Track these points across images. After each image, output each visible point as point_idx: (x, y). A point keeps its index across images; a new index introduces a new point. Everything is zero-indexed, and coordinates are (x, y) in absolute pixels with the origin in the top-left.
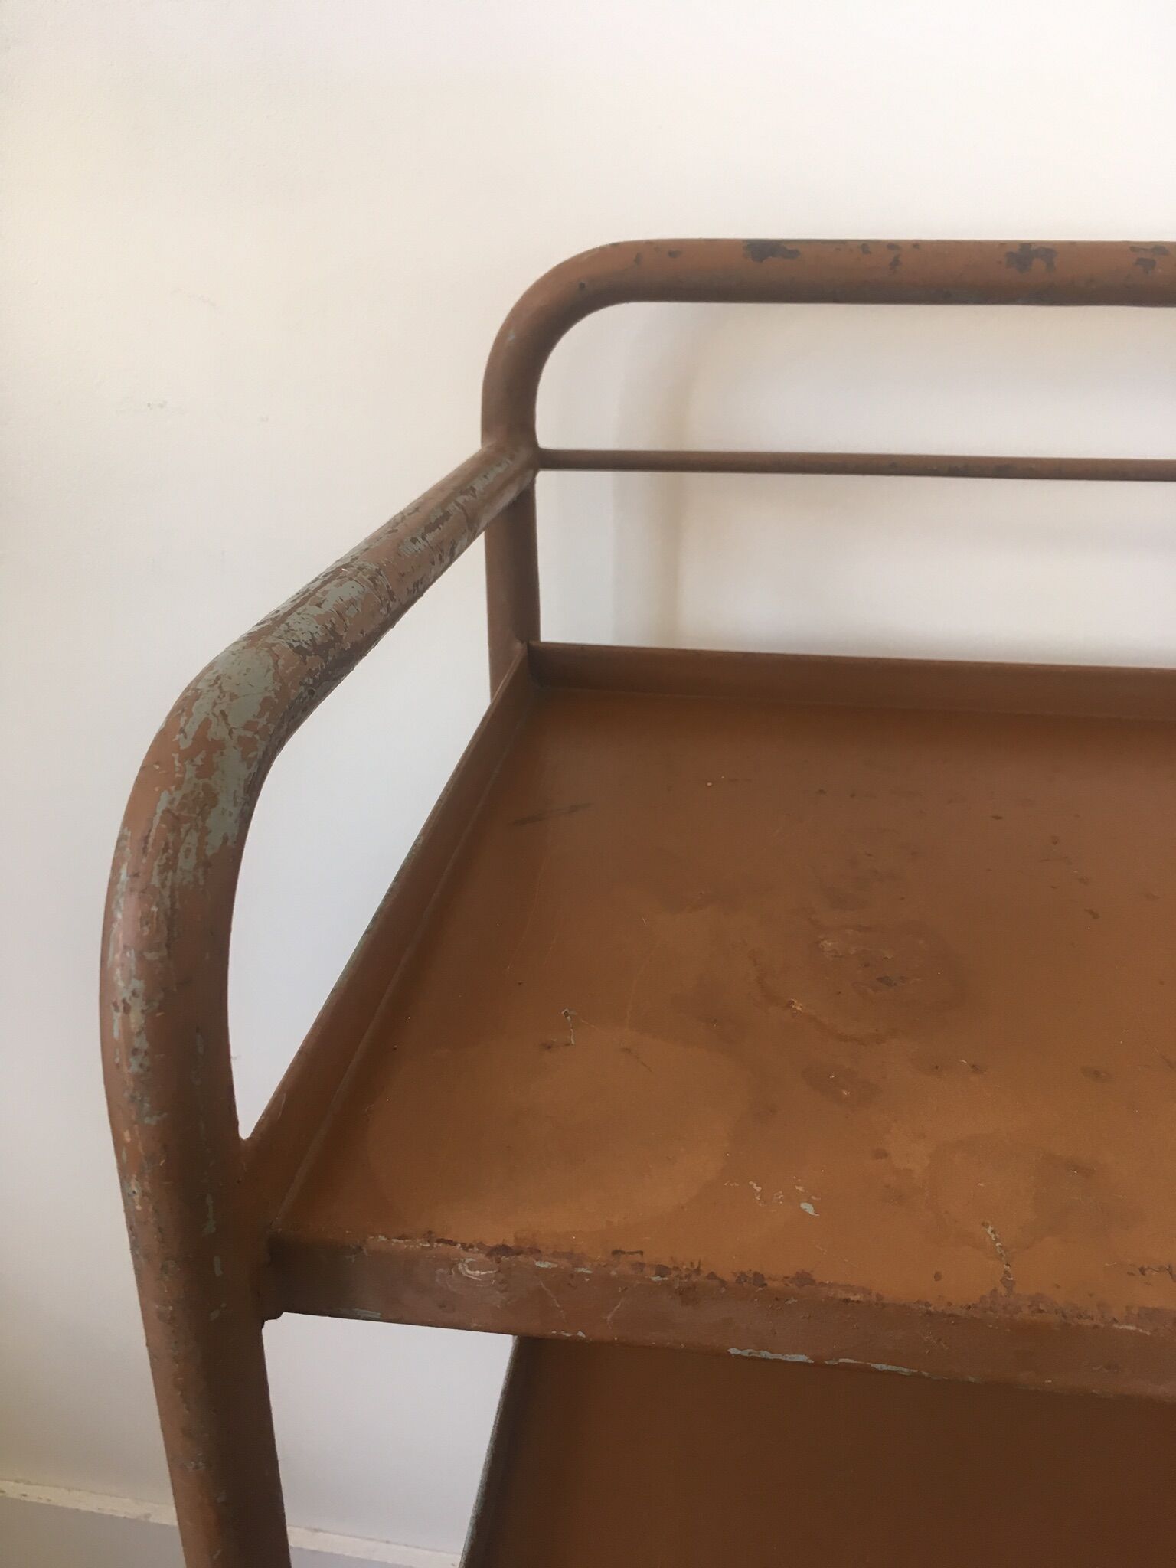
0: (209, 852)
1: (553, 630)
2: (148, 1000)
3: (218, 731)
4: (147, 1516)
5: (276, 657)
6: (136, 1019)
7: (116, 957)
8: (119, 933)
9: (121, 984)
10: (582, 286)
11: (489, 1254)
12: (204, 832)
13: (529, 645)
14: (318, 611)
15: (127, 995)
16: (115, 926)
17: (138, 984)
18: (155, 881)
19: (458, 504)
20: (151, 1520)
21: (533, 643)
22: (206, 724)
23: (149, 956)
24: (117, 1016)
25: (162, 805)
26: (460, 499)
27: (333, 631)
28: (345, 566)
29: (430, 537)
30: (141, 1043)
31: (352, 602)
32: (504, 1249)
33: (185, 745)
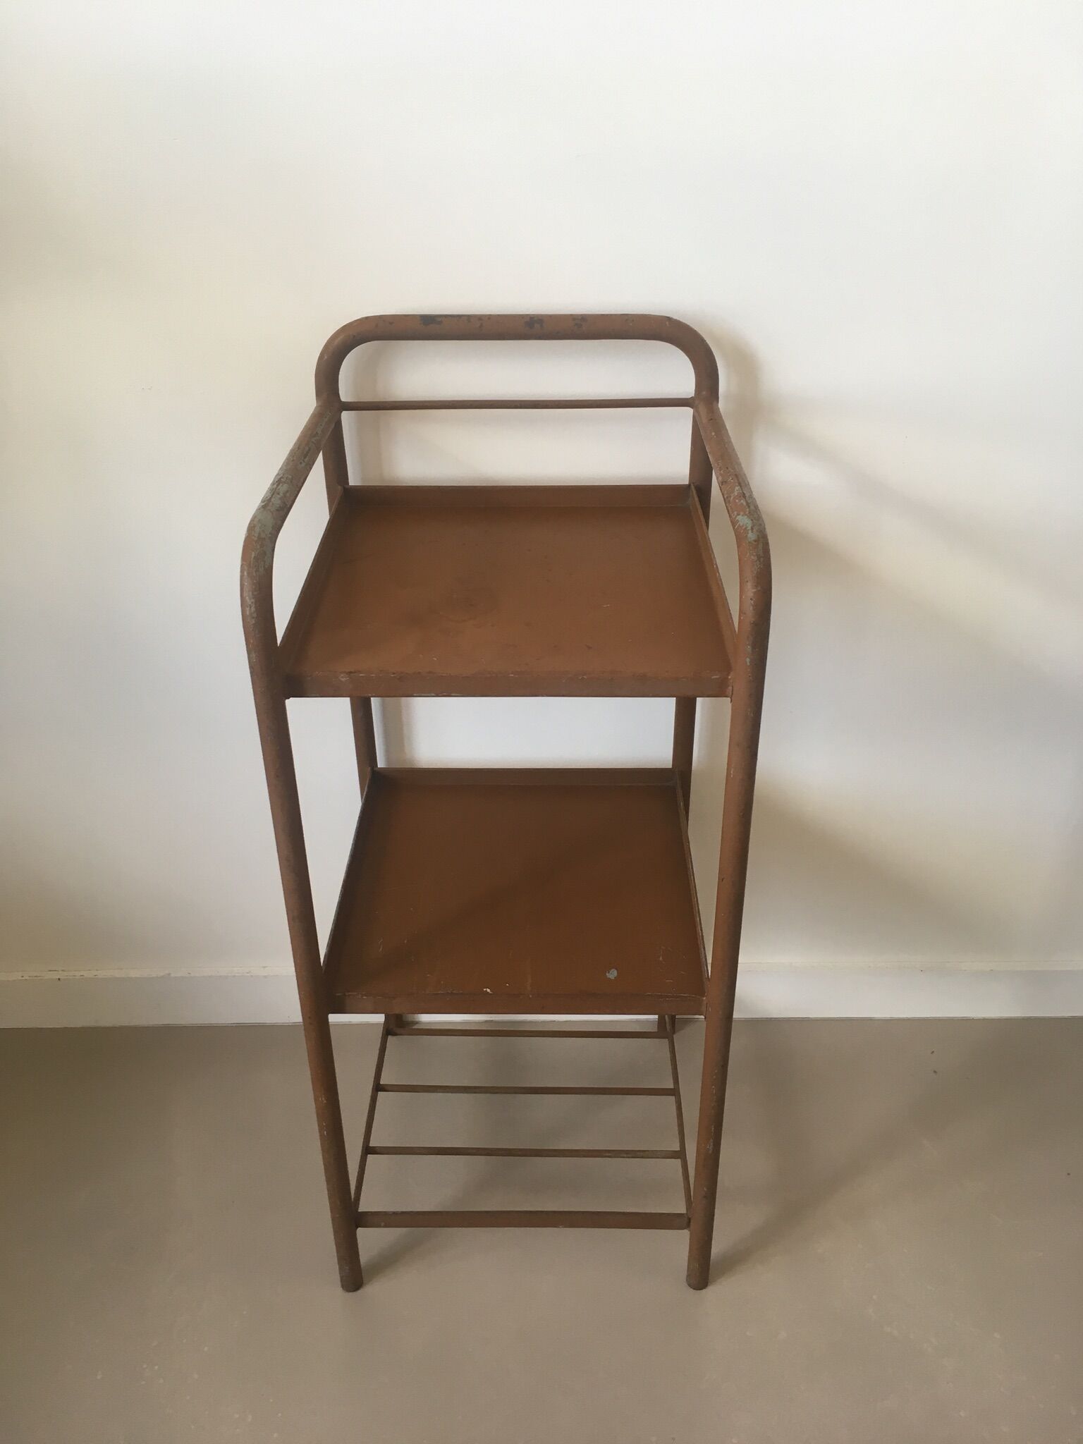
0: (266, 567)
1: (353, 481)
2: (255, 604)
3: (263, 535)
4: (169, 974)
5: (272, 513)
6: (253, 609)
7: (245, 594)
8: (246, 589)
9: (248, 601)
10: (354, 336)
11: (347, 674)
12: (265, 562)
13: (344, 488)
14: (279, 496)
15: (250, 603)
16: (245, 587)
17: (253, 600)
18: (254, 574)
19: (313, 442)
20: (172, 975)
21: (346, 486)
22: (260, 534)
23: (256, 593)
24: (248, 609)
25: (253, 556)
26: (313, 440)
27: (284, 503)
28: (282, 478)
29: (306, 460)
30: (255, 615)
31: (287, 491)
32: (351, 672)
33: (256, 539)
